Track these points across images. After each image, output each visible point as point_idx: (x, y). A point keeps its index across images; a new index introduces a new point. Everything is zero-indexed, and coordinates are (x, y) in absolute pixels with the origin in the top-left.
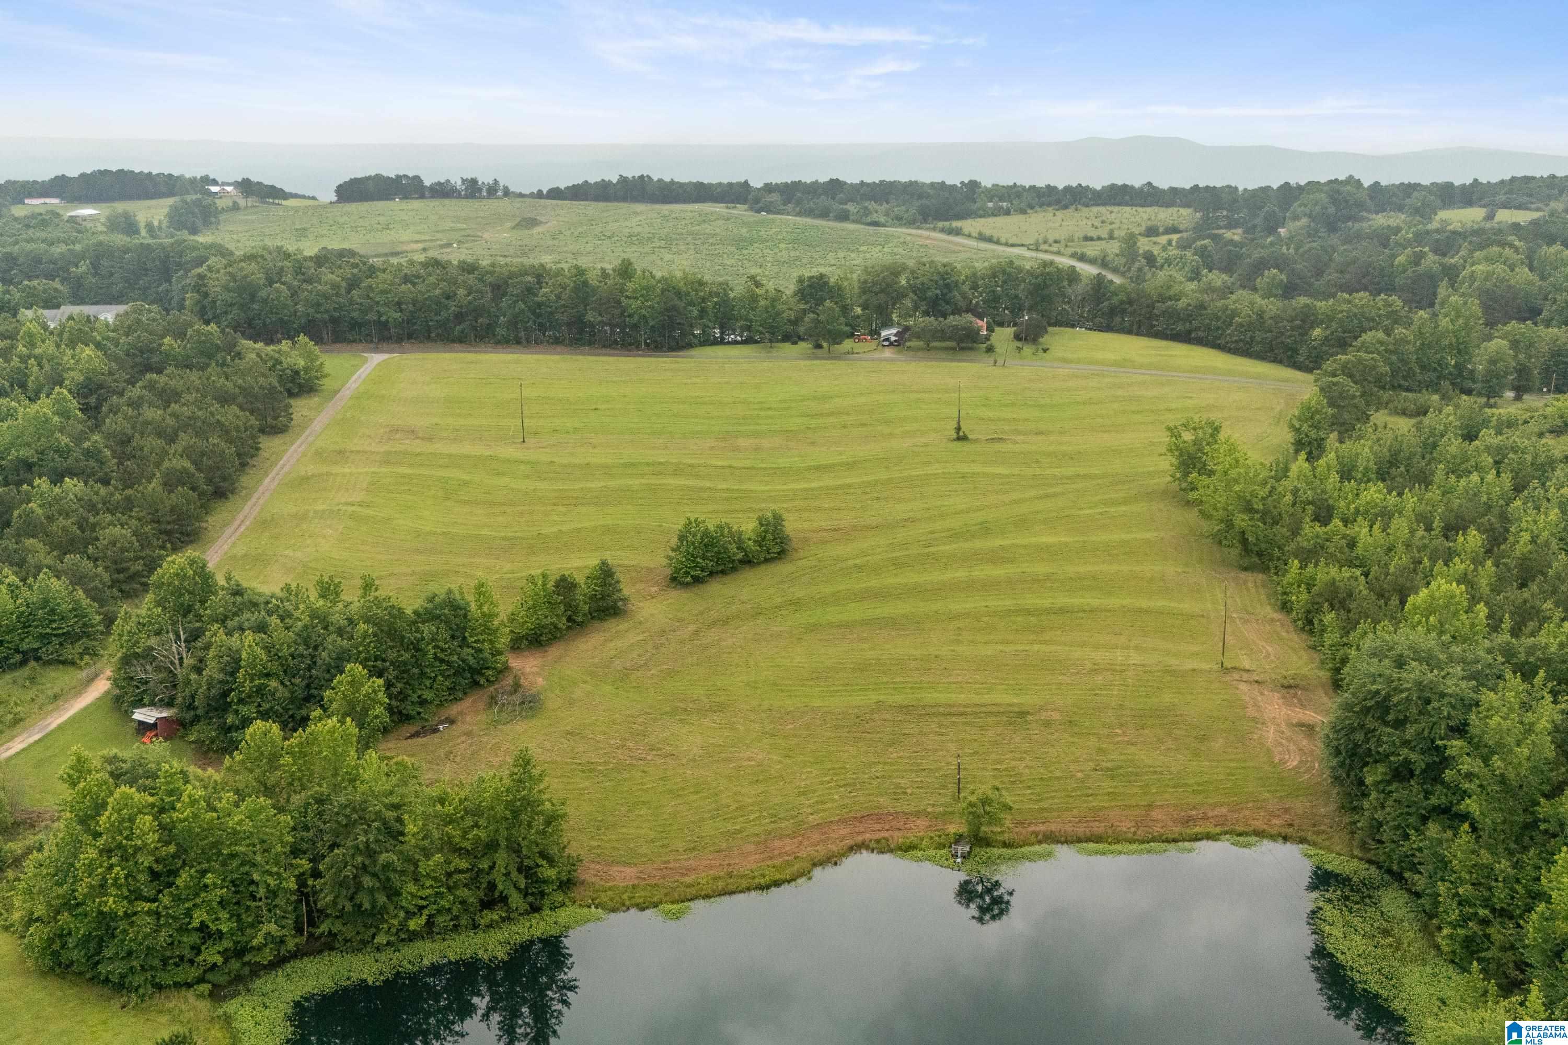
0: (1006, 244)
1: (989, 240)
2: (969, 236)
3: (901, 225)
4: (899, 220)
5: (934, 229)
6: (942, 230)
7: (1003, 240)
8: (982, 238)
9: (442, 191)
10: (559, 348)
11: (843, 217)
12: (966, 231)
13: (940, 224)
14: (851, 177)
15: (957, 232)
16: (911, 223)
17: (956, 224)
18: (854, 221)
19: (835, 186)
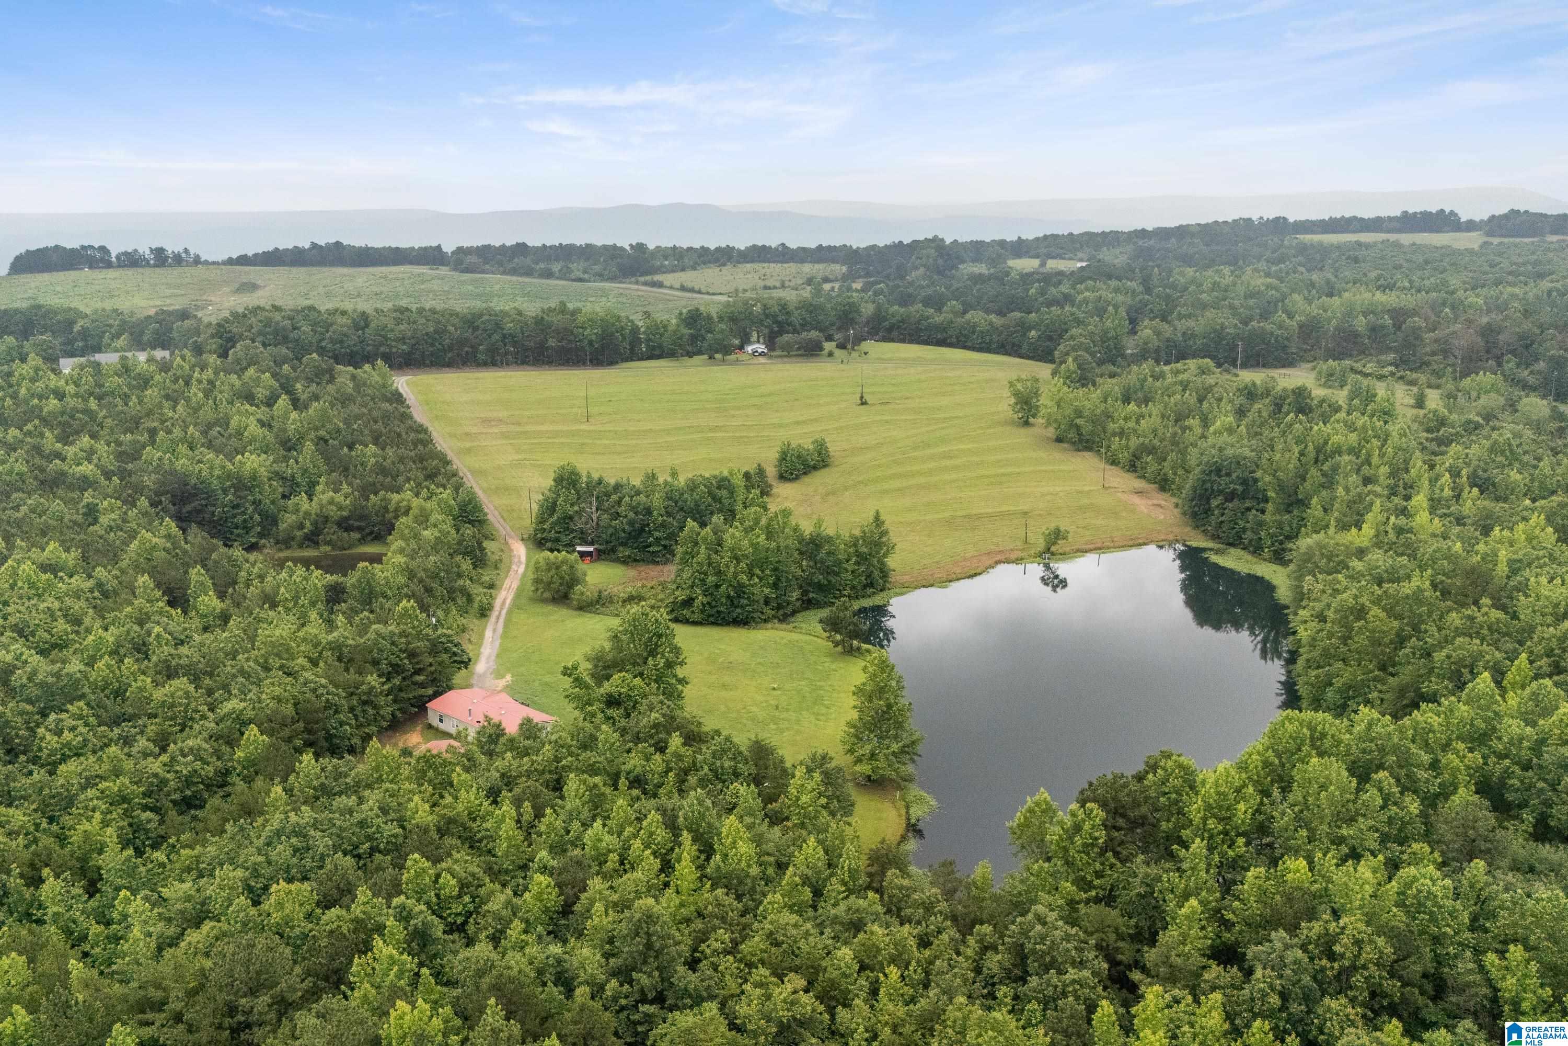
0: (708, 293)
1: (692, 290)
2: (671, 288)
3: (602, 281)
4: (601, 277)
5: (637, 283)
6: (646, 284)
7: (703, 290)
8: (683, 288)
9: (131, 260)
10: (526, 367)
11: (549, 275)
12: (667, 283)
13: (642, 279)
14: (534, 241)
15: (660, 285)
16: (612, 279)
17: (657, 278)
18: (558, 278)
19: (521, 248)
